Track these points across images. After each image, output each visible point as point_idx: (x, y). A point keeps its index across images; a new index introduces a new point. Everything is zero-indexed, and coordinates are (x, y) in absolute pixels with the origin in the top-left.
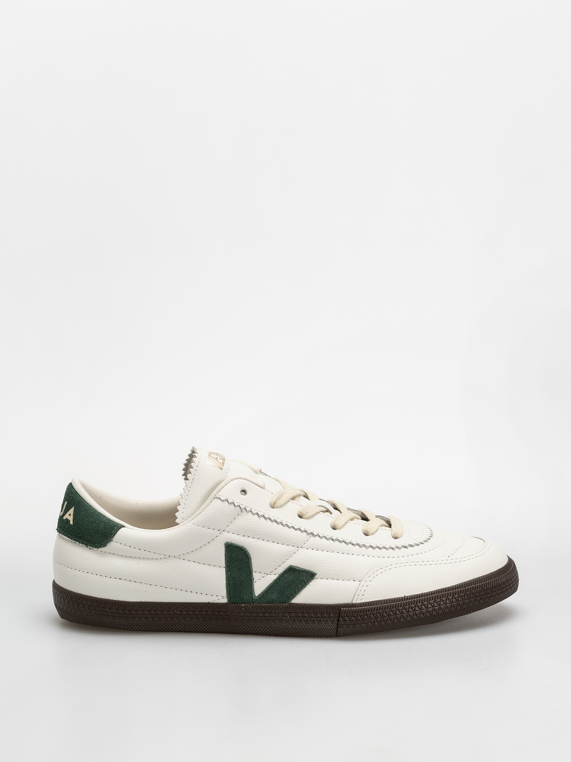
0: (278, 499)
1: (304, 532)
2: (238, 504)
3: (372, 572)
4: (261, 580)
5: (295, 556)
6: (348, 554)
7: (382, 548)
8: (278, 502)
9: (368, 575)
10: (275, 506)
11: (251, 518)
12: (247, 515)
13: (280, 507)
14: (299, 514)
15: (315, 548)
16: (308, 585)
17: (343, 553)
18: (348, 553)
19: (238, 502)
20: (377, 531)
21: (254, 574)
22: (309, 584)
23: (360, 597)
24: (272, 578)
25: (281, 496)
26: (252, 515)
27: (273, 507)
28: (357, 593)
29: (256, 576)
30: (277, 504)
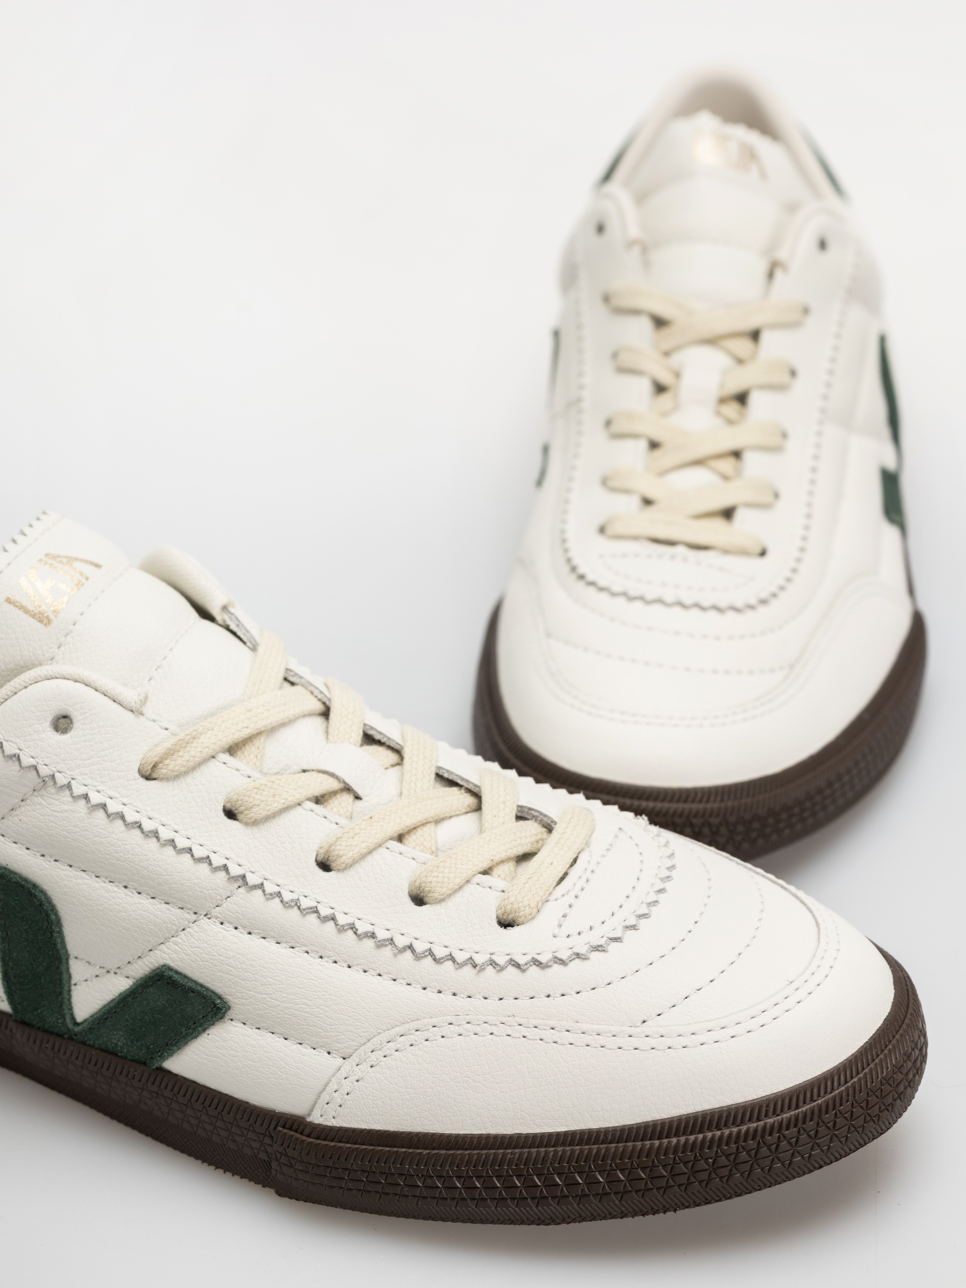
0: (169, 753)
1: (220, 870)
2: (33, 762)
3: (385, 1036)
4: (89, 982)
5: (180, 941)
6: (336, 962)
7: (443, 958)
8: (167, 762)
9: (369, 1046)
10: (154, 775)
11: (66, 807)
12: (56, 797)
13: (177, 777)
14: (228, 806)
15: (244, 927)
16: (205, 1035)
17: (321, 957)
18: (334, 959)
19: (32, 754)
20: (460, 888)
21: (72, 962)
22: (207, 1032)
23: (331, 1110)
24: (120, 985)
25: (184, 744)
26: (70, 799)
27: (148, 778)
28: (325, 1097)
29: (77, 970)
30: (162, 771)
